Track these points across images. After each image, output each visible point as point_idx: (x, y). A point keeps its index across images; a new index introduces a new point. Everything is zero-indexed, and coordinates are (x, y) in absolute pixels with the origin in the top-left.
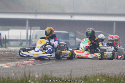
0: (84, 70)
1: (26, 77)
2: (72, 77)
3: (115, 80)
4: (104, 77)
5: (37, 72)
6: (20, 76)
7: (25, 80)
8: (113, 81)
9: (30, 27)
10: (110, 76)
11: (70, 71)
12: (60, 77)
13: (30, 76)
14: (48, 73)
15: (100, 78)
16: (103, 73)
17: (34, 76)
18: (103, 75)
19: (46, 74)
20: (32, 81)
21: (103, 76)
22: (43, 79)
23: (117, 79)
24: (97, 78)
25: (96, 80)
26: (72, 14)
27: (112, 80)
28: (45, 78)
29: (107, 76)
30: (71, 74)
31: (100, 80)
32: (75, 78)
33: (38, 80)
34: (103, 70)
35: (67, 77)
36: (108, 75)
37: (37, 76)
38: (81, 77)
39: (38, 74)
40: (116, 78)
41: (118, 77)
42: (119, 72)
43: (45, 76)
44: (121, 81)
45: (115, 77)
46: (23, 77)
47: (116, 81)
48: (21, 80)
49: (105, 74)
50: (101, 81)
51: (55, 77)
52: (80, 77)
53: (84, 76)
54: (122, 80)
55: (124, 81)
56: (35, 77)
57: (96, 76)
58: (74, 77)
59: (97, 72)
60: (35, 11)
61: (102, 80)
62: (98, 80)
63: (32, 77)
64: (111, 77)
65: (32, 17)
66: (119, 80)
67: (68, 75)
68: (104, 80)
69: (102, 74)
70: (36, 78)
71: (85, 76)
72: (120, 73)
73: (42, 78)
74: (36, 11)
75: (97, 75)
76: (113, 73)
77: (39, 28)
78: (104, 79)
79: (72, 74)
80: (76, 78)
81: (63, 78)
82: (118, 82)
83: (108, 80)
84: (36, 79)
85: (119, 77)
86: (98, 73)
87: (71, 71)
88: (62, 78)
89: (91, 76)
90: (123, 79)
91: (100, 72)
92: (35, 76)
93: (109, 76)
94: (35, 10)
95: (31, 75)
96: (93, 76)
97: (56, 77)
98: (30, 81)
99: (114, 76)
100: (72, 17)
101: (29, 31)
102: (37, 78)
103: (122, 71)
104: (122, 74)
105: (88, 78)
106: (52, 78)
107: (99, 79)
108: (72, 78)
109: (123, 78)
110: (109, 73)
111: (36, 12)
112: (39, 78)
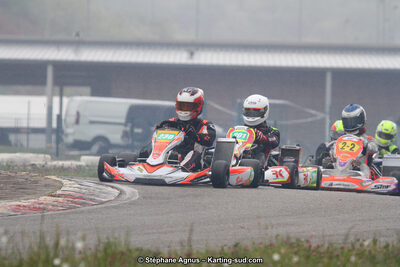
0: (232, 225)
1: (46, 247)
2: (194, 247)
3: (331, 258)
4: (296, 249)
5: (80, 234)
6: (27, 245)
7: (43, 257)
8: (326, 260)
9: (57, 89)
10: (314, 245)
11: (187, 228)
12: (153, 249)
13: (57, 244)
14: (116, 235)
15: (283, 251)
16: (292, 235)
17: (70, 245)
18: (293, 241)
19: (112, 240)
20: (65, 260)
21: (291, 245)
22: (100, 255)
23: (335, 253)
24: (274, 252)
25: (270, 257)
26: (192, 47)
27: (321, 258)
28: (105, 250)
29: (306, 245)
30: (190, 240)
31: (283, 257)
32: (203, 251)
33: (85, 259)
34: (292, 225)
35: (178, 248)
36: (308, 241)
37: (79, 245)
38: (223, 249)
39: (84, 238)
40: (332, 253)
41: (339, 246)
42: (344, 232)
43: (108, 245)
44: (348, 260)
45: (331, 249)
46: (36, 249)
47: (335, 260)
48: (31, 259)
49: (298, 240)
50: (287, 260)
51: (137, 249)
52: (218, 250)
53: (231, 243)
54: (353, 259)
55: (360, 262)
56: (73, 248)
57: (271, 245)
58: (199, 248)
59: (274, 232)
60: (73, 37)
61: (290, 259)
62: (276, 257)
63: (67, 247)
64: (318, 247)
65: (66, 55)
66: (342, 258)
67: (181, 243)
68: (296, 259)
69: (288, 238)
70: (77, 252)
71: (236, 245)
72: (347, 236)
73: (97, 250)
74: (78, 35)
75: (274, 241)
76: (323, 236)
77: (88, 90)
78: (296, 253)
79: (194, 238)
80: (207, 251)
81: (165, 252)
82: (339, 263)
83: (308, 257)
84: (77, 256)
85: (342, 248)
86: (278, 235)
87: (191, 231)
88: (161, 250)
89: (254, 243)
90: (357, 255)
91: (282, 231)
92: (73, 245)
93: (310, 246)
94: (74, 34)
95: (63, 242)
96: (261, 243)
97: (142, 250)
98: (57, 262)
99: (326, 245)
100: (192, 54)
101: (56, 100)
102: (80, 252)
103: (352, 227)
104: (352, 239)
105: (246, 250)
106: (130, 251)
107: (279, 253)
108: (195, 252)
109: (354, 252)
110: (312, 236)
111: (77, 38)
112: (89, 253)
